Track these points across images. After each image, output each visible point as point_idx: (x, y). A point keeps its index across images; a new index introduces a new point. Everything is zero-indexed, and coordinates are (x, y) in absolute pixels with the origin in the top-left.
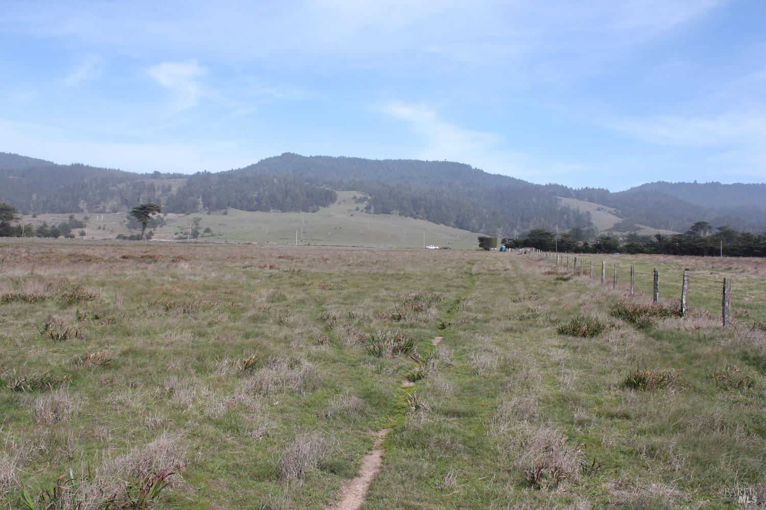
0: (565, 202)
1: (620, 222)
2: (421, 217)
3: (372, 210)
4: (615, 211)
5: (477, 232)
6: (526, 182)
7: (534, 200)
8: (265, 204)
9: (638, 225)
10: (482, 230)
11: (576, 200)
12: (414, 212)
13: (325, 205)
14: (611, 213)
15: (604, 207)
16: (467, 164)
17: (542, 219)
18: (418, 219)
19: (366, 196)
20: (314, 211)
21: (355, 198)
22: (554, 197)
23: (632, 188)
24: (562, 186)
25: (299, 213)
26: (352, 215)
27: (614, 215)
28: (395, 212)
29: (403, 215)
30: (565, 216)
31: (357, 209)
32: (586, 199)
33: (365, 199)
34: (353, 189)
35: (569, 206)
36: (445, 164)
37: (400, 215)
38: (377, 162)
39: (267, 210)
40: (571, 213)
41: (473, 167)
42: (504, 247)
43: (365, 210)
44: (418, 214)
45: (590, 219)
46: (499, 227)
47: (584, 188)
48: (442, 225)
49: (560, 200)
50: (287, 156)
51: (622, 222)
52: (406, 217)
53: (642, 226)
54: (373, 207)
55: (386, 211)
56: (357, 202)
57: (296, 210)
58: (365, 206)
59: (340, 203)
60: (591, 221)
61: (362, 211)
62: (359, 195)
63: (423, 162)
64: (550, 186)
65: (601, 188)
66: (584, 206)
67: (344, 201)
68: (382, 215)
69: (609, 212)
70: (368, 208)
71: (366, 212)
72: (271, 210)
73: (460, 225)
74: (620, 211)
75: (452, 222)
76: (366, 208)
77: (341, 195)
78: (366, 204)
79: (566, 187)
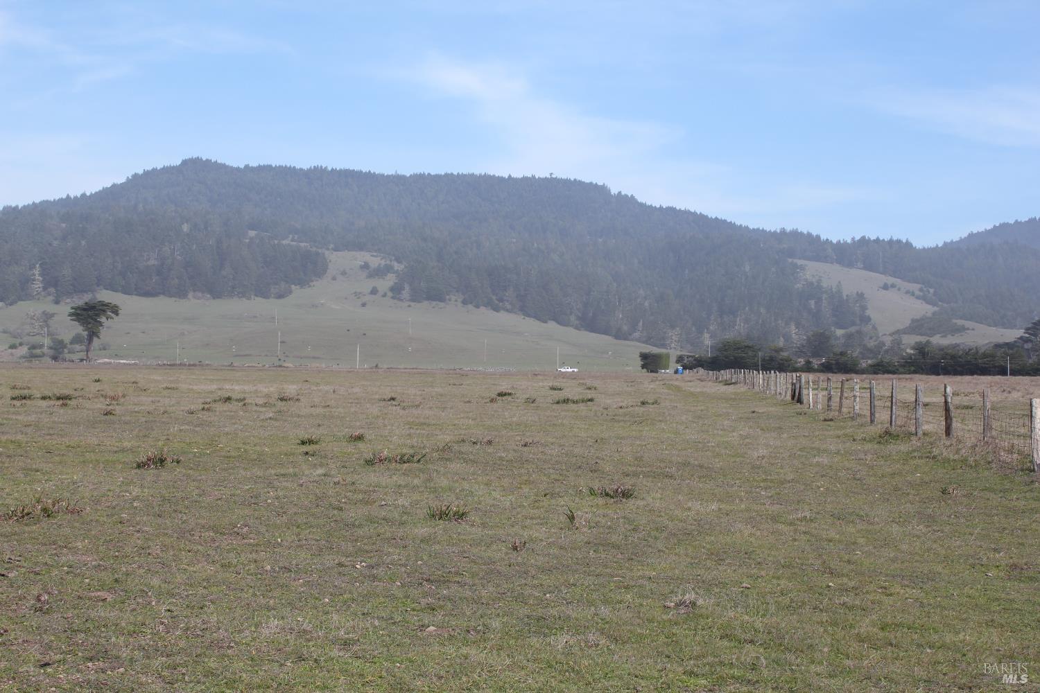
0: (813, 270)
1: (929, 315)
2: (509, 307)
3: (406, 294)
4: (921, 290)
5: (625, 339)
6: (731, 225)
7: (747, 268)
8: (177, 280)
9: (960, 322)
10: (637, 335)
11: (837, 267)
12: (494, 298)
13: (302, 283)
14: (913, 294)
15: (898, 281)
16: (600, 183)
17: (762, 310)
18: (502, 311)
19: (388, 262)
20: (280, 296)
21: (365, 266)
22: (790, 260)
23: (971, 235)
24: (809, 235)
25: (249, 299)
26: (364, 305)
27: (918, 298)
28: (453, 298)
29: (471, 303)
30: (812, 303)
31: (374, 291)
32: (860, 265)
33: (389, 269)
34: (360, 247)
35: (819, 281)
36: (552, 184)
37: (464, 302)
38: (398, 179)
39: (181, 294)
40: (824, 296)
41: (614, 191)
42: (680, 368)
43: (390, 294)
44: (501, 300)
45: (864, 308)
46: (673, 327)
47: (857, 238)
48: (552, 325)
49: (802, 268)
50: (193, 165)
51: (934, 314)
52: (477, 307)
53: (968, 324)
54: (407, 287)
55: (435, 296)
56: (370, 276)
57: (243, 295)
58: (391, 283)
59: (334, 279)
60: (868, 313)
61: (385, 295)
62: (375, 261)
63: (501, 179)
64: (782, 235)
65: (895, 238)
66: (850, 281)
67: (344, 273)
68: (426, 303)
69: (907, 292)
70: (396, 290)
71: (392, 298)
72: (191, 295)
73: (590, 324)
74: (932, 291)
75: (573, 318)
76: (392, 289)
77: (338, 260)
78: (391, 280)
79: (818, 237)
